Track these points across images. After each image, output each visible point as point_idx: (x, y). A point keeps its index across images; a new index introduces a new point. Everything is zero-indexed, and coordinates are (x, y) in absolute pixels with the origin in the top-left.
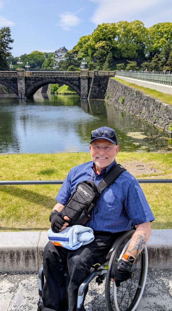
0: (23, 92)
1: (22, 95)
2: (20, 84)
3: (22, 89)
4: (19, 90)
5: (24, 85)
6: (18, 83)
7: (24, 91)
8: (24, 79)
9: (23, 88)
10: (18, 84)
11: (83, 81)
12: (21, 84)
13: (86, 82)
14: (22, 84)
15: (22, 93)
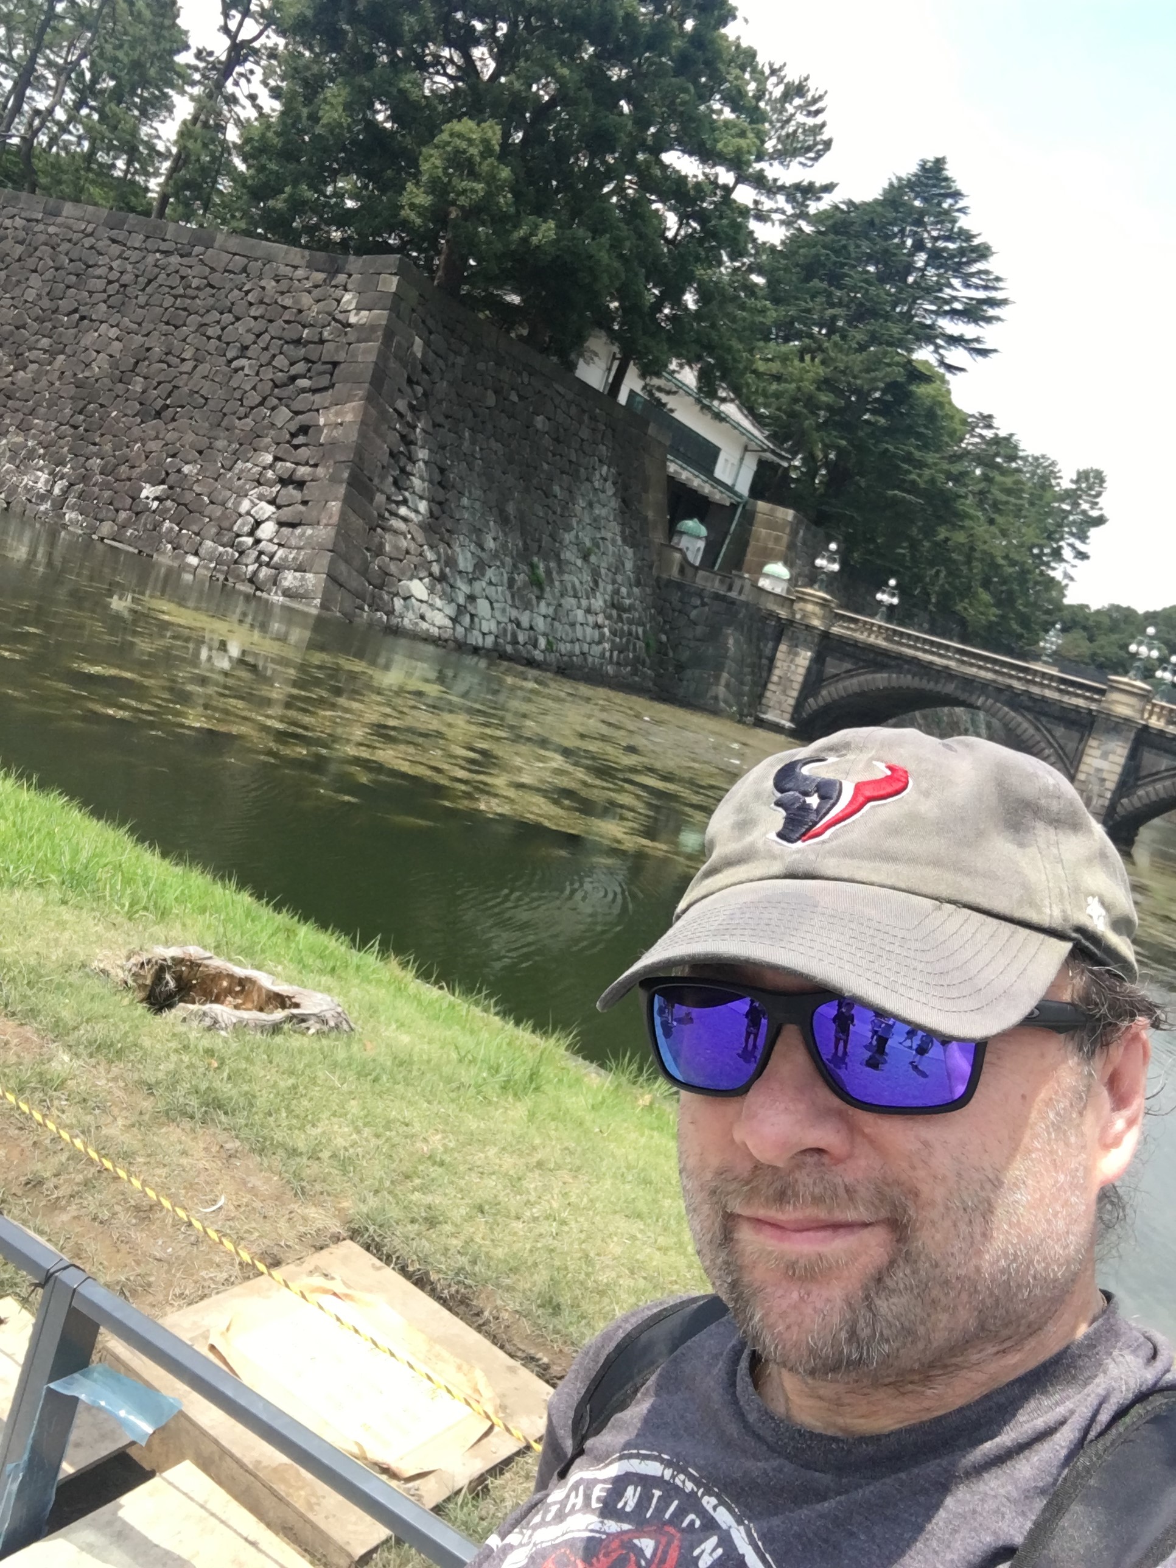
0: (1101, 795)
2: (1097, 753)
3: (1103, 780)
5: (1122, 761)
6: (1093, 744)
7: (1109, 795)
8: (1132, 735)
9: (1105, 775)
10: (1088, 751)
12: (1105, 756)
14: (1111, 757)
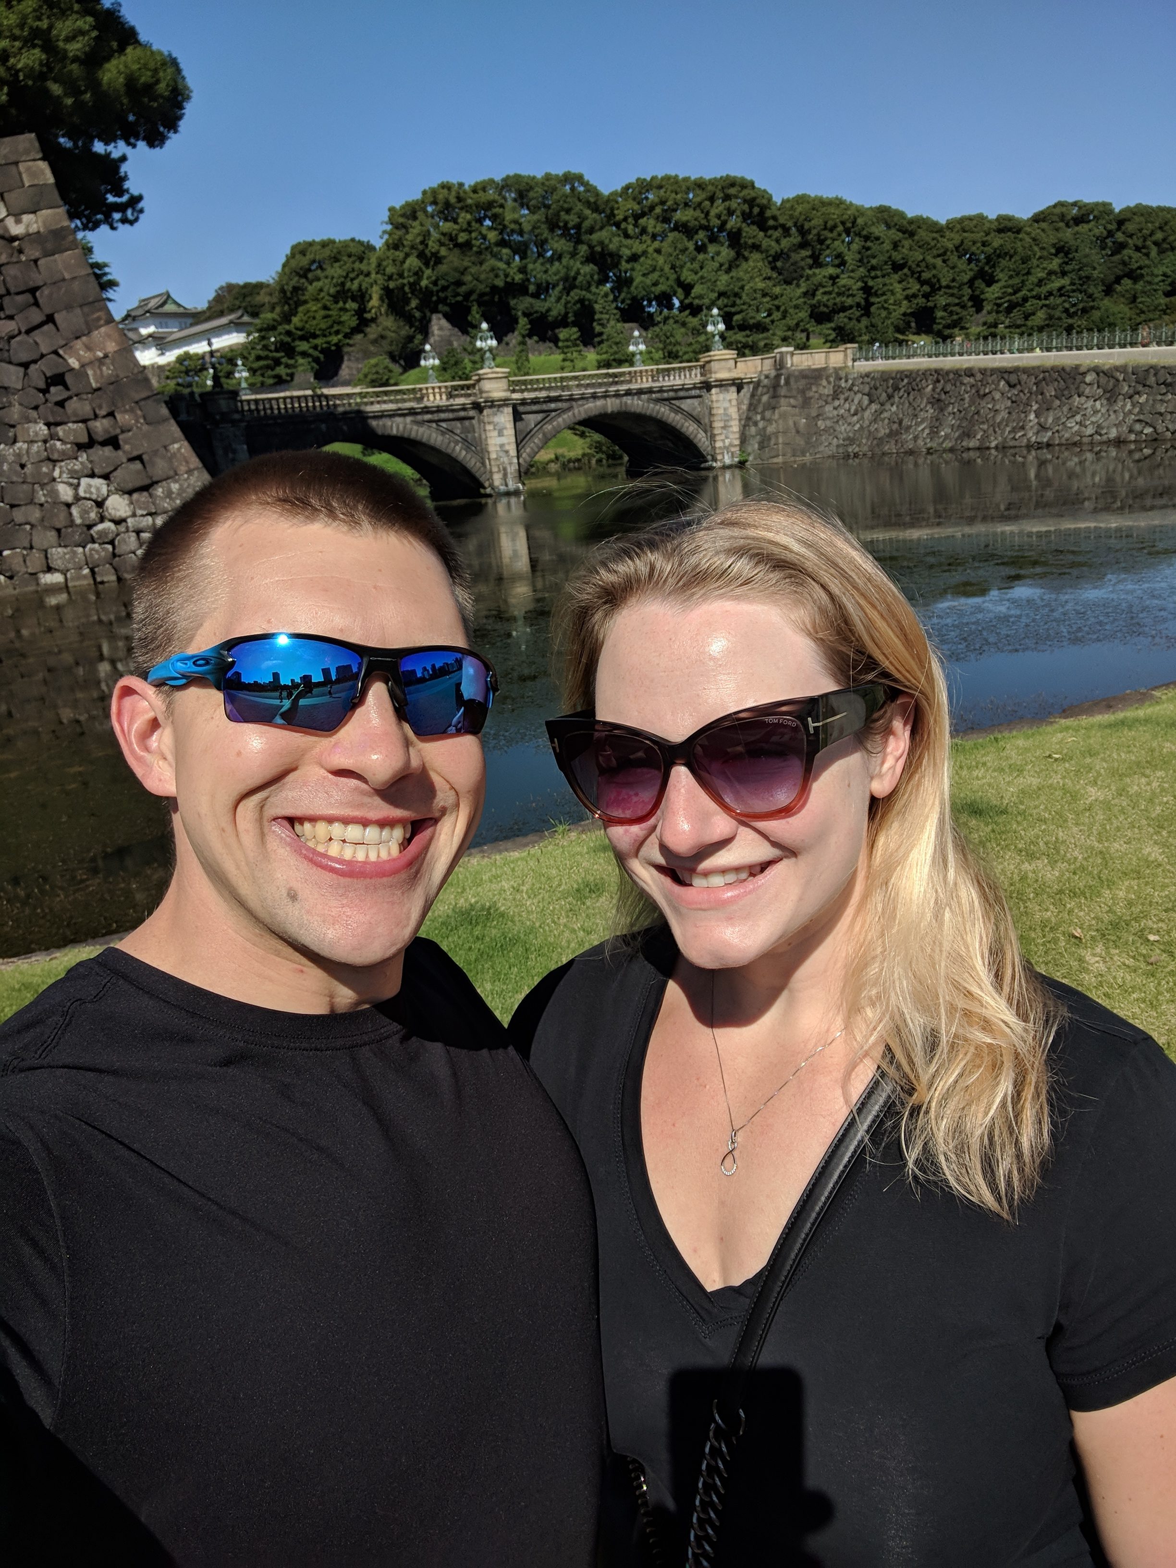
0: (511, 464)
1: (505, 475)
2: (496, 433)
3: (507, 452)
4: (493, 456)
6: (489, 427)
7: (514, 460)
8: (510, 411)
9: (507, 448)
10: (488, 434)
11: (721, 396)
12: (501, 434)
13: (730, 401)
14: (505, 432)
15: (505, 469)
